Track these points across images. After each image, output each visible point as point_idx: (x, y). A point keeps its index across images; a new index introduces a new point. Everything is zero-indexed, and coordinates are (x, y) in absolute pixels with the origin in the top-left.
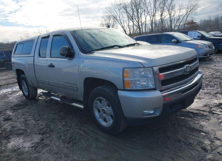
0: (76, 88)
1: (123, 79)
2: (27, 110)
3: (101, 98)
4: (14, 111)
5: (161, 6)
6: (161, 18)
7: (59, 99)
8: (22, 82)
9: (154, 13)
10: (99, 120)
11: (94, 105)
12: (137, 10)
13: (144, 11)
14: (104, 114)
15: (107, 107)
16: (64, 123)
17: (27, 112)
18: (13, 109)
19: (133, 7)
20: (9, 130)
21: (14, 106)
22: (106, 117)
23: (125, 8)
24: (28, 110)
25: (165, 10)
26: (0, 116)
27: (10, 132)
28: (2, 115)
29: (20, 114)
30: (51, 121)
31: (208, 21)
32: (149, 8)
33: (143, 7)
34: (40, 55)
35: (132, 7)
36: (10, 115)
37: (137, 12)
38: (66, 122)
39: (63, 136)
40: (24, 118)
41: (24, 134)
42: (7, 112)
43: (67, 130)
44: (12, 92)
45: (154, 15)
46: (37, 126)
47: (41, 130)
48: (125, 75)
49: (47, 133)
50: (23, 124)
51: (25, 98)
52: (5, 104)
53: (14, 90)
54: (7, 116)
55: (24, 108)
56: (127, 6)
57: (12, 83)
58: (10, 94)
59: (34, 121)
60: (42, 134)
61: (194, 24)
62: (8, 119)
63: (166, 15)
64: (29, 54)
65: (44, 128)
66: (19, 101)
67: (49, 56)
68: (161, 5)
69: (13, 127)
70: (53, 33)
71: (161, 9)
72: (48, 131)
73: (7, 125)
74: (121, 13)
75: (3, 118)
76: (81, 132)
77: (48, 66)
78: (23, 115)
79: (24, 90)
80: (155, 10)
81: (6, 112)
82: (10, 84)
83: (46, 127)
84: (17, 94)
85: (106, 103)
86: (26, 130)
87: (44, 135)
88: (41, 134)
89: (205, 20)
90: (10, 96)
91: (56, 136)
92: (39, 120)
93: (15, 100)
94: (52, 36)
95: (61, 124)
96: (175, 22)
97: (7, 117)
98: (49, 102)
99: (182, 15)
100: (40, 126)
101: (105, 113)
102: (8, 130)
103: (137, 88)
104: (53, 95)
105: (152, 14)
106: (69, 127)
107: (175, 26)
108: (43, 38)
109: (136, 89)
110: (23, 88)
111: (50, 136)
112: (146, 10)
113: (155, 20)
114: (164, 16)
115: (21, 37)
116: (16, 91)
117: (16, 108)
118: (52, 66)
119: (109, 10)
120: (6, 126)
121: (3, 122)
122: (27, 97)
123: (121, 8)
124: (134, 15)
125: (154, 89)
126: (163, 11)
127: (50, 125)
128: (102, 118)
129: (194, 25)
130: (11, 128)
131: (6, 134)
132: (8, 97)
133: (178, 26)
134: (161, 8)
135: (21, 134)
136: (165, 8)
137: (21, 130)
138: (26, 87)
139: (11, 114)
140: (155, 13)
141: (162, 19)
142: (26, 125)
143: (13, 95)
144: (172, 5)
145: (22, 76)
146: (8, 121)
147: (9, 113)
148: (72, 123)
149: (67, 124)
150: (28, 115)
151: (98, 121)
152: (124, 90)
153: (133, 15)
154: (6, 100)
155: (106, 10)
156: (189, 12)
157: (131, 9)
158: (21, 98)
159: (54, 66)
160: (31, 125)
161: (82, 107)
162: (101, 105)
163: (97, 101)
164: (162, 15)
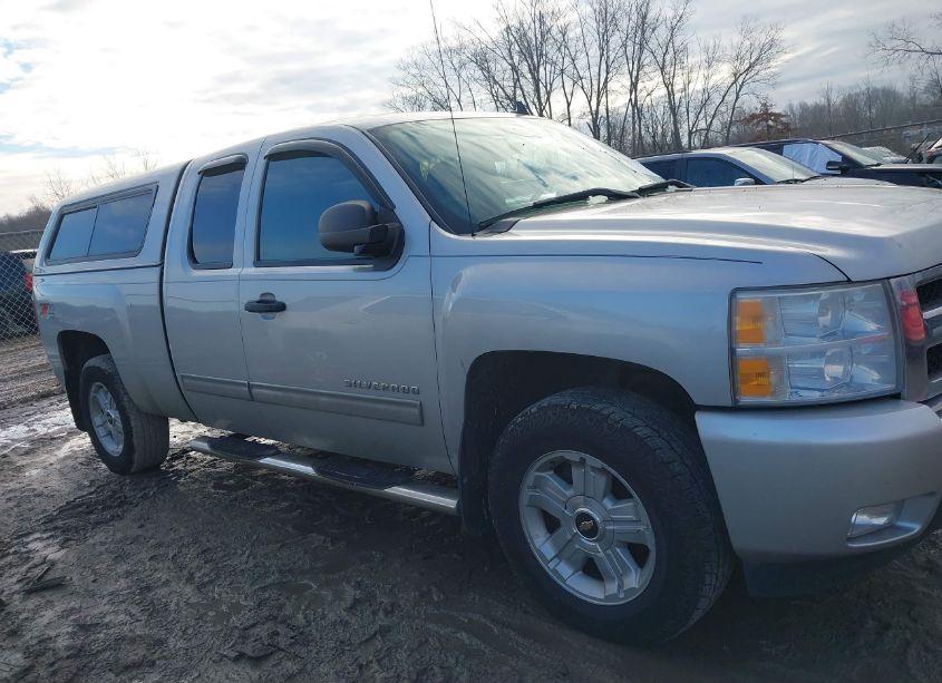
0: (416, 411)
1: (732, 352)
2: (135, 531)
3: (572, 456)
4: (67, 540)
5: (629, 54)
6: (630, 100)
7: (308, 470)
8: (92, 394)
9: (602, 80)
10: (555, 571)
11: (526, 494)
12: (534, 70)
13: (562, 71)
14: (584, 540)
15: (608, 503)
16: (350, 593)
17: (135, 540)
18: (55, 528)
19: (516, 58)
20: (68, 648)
21: (61, 510)
22: (601, 554)
23: (482, 61)
24: (139, 532)
25: (646, 69)
26: (1, 568)
27: (76, 656)
28: (11, 565)
29: (101, 554)
30: (281, 586)
31: (818, 110)
32: (581, 62)
33: (555, 58)
34: (192, 258)
35: (512, 58)
36: (53, 563)
37: (534, 78)
38: (358, 585)
39: (375, 666)
40: (128, 574)
41: (153, 664)
42: (30, 546)
43: (384, 631)
44: (32, 441)
45: (603, 90)
46: (210, 614)
47: (244, 638)
48: (741, 325)
49: (279, 649)
50: (135, 610)
51: (104, 466)
52: (11, 504)
53: (41, 430)
54: (36, 566)
55: (113, 518)
56: (490, 55)
57: (25, 401)
58: (27, 453)
59: (188, 589)
60: (257, 661)
61: (770, 123)
62: (44, 585)
63: (653, 89)
64: (135, 253)
65: (253, 626)
66: (80, 487)
67: (251, 256)
68: (630, 49)
69: (84, 628)
70: (263, 143)
71: (631, 65)
72: (283, 642)
73: (49, 615)
74: (464, 86)
75: (19, 581)
76: (463, 636)
77: (251, 308)
78: (120, 558)
79: (101, 432)
80: (604, 66)
81: (28, 543)
82: (12, 404)
83: (267, 619)
84: (59, 449)
85: (601, 482)
86: (161, 643)
87: (268, 665)
88: (250, 658)
89: (804, 107)
90: (26, 460)
91: (339, 666)
92: (211, 582)
93: (55, 483)
94: (262, 162)
95: (338, 596)
96: (692, 115)
97: (38, 572)
98: (232, 481)
99: (716, 88)
100: (228, 616)
101: (591, 532)
102: (62, 643)
103: (802, 393)
104: (272, 452)
105: (596, 87)
106: (387, 613)
107: (690, 133)
108: (211, 172)
109: (795, 399)
110: (97, 420)
111: (300, 672)
112: (570, 69)
113: (607, 109)
114: (645, 94)
115: (32, 199)
116: (52, 439)
117: (73, 522)
118: (269, 306)
119: (414, 71)
120: (45, 620)
121: (24, 600)
122: (120, 466)
123: (463, 65)
124: (522, 89)
125: (894, 397)
126: (638, 71)
127: (281, 607)
128: (569, 561)
129: (771, 127)
130: (73, 635)
131: (54, 673)
132: (19, 469)
133: (704, 133)
134: (630, 61)
135: (137, 665)
136: (647, 58)
137: (133, 641)
138: (114, 414)
139: (54, 553)
140: (607, 78)
141: (635, 105)
142: (154, 611)
143: (44, 457)
144: (676, 45)
145: (93, 362)
146: (48, 595)
147: (44, 549)
148: (394, 586)
149: (370, 598)
150: (144, 555)
151: (551, 574)
152: (736, 409)
153: (519, 92)
154: (12, 485)
155: (401, 74)
156: (743, 76)
157: (505, 65)
158: (84, 469)
159: (282, 307)
160: (178, 611)
161: (449, 503)
162: (569, 493)
163: (543, 474)
164: (634, 86)
